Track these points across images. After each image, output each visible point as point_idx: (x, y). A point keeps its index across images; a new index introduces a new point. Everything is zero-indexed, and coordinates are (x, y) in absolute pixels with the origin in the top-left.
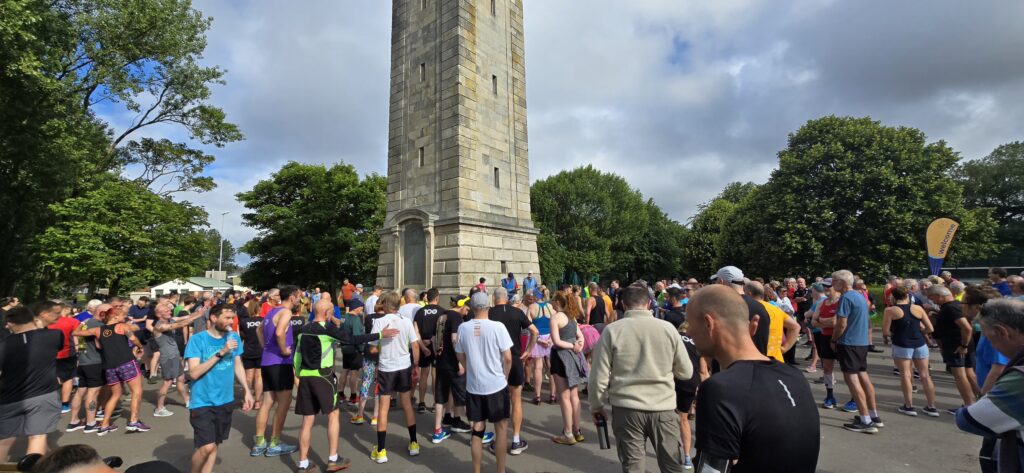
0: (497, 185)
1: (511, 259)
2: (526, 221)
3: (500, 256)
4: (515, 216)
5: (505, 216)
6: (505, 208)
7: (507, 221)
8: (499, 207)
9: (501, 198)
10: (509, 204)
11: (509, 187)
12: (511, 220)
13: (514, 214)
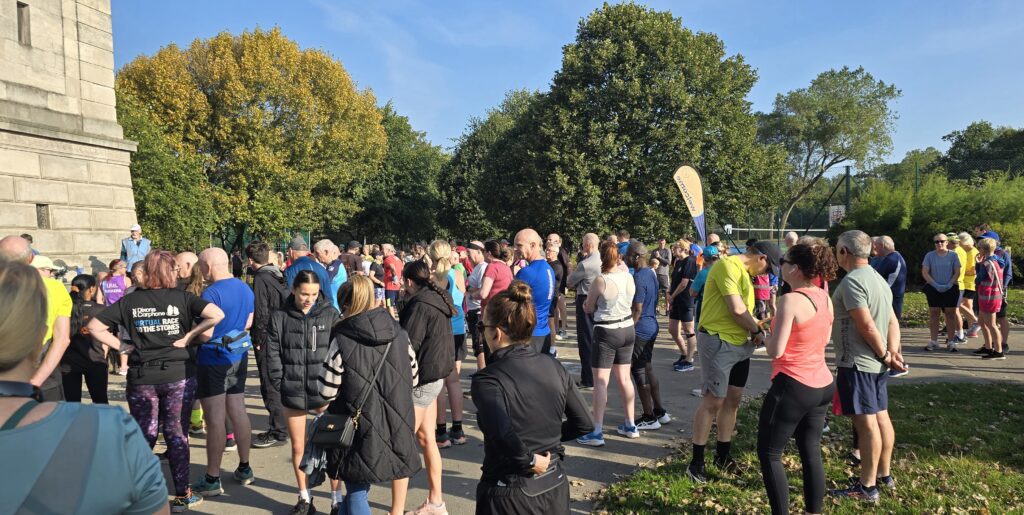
0: (24, 40)
1: (63, 199)
2: (106, 122)
3: (33, 192)
4: (76, 112)
5: (47, 109)
6: (47, 92)
7: (53, 121)
8: (30, 89)
9: (37, 71)
10: (58, 85)
11: (58, 49)
12: (64, 118)
13: (73, 108)
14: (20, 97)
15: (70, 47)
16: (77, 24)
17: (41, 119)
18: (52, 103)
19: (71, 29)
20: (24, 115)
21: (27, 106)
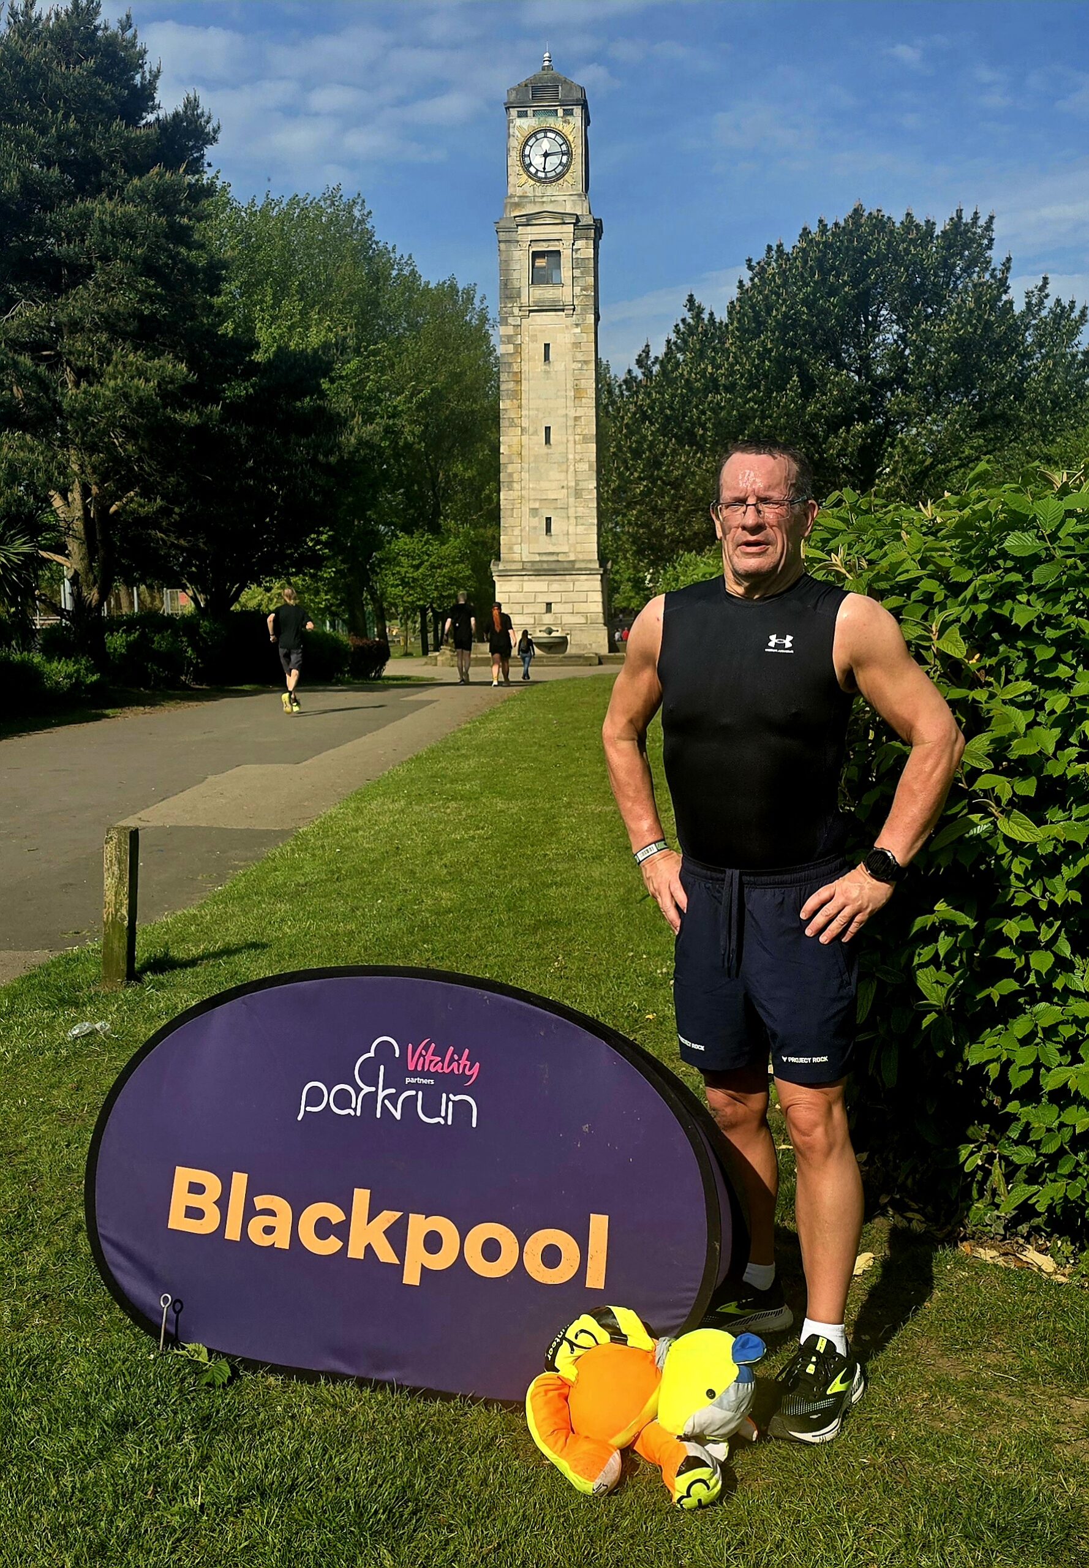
0: (549, 533)
1: (560, 600)
3: (544, 598)
4: (574, 560)
5: (558, 561)
6: (558, 553)
7: (559, 566)
8: (553, 554)
9: (554, 545)
10: (565, 549)
11: (565, 532)
12: (565, 564)
13: (572, 558)
14: (545, 558)
15: (572, 530)
16: (576, 518)
17: (553, 566)
18: (561, 558)
19: (573, 521)
20: (545, 566)
21: (547, 561)
